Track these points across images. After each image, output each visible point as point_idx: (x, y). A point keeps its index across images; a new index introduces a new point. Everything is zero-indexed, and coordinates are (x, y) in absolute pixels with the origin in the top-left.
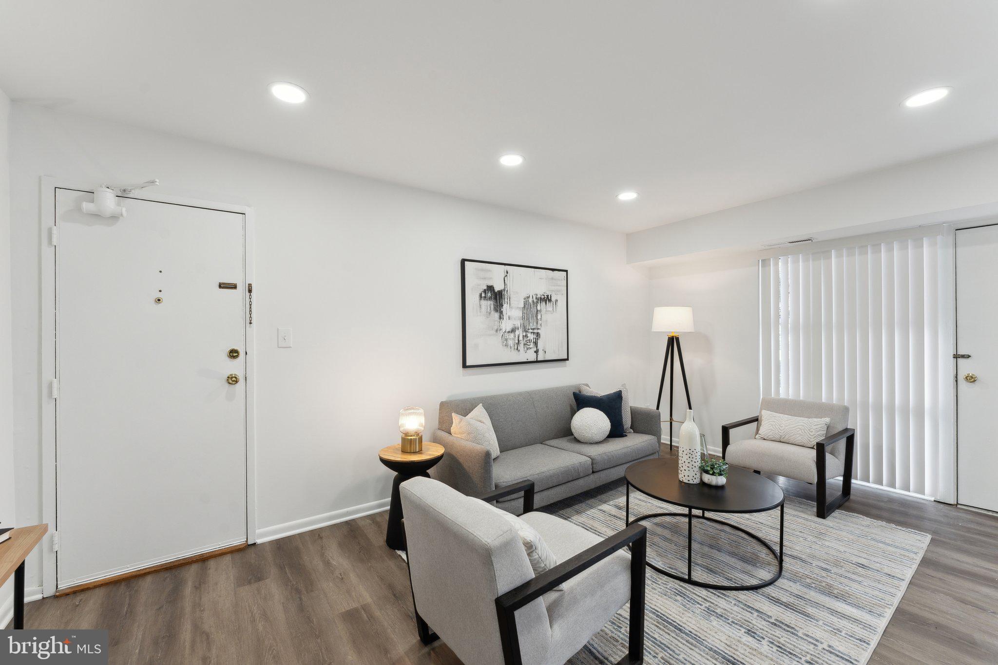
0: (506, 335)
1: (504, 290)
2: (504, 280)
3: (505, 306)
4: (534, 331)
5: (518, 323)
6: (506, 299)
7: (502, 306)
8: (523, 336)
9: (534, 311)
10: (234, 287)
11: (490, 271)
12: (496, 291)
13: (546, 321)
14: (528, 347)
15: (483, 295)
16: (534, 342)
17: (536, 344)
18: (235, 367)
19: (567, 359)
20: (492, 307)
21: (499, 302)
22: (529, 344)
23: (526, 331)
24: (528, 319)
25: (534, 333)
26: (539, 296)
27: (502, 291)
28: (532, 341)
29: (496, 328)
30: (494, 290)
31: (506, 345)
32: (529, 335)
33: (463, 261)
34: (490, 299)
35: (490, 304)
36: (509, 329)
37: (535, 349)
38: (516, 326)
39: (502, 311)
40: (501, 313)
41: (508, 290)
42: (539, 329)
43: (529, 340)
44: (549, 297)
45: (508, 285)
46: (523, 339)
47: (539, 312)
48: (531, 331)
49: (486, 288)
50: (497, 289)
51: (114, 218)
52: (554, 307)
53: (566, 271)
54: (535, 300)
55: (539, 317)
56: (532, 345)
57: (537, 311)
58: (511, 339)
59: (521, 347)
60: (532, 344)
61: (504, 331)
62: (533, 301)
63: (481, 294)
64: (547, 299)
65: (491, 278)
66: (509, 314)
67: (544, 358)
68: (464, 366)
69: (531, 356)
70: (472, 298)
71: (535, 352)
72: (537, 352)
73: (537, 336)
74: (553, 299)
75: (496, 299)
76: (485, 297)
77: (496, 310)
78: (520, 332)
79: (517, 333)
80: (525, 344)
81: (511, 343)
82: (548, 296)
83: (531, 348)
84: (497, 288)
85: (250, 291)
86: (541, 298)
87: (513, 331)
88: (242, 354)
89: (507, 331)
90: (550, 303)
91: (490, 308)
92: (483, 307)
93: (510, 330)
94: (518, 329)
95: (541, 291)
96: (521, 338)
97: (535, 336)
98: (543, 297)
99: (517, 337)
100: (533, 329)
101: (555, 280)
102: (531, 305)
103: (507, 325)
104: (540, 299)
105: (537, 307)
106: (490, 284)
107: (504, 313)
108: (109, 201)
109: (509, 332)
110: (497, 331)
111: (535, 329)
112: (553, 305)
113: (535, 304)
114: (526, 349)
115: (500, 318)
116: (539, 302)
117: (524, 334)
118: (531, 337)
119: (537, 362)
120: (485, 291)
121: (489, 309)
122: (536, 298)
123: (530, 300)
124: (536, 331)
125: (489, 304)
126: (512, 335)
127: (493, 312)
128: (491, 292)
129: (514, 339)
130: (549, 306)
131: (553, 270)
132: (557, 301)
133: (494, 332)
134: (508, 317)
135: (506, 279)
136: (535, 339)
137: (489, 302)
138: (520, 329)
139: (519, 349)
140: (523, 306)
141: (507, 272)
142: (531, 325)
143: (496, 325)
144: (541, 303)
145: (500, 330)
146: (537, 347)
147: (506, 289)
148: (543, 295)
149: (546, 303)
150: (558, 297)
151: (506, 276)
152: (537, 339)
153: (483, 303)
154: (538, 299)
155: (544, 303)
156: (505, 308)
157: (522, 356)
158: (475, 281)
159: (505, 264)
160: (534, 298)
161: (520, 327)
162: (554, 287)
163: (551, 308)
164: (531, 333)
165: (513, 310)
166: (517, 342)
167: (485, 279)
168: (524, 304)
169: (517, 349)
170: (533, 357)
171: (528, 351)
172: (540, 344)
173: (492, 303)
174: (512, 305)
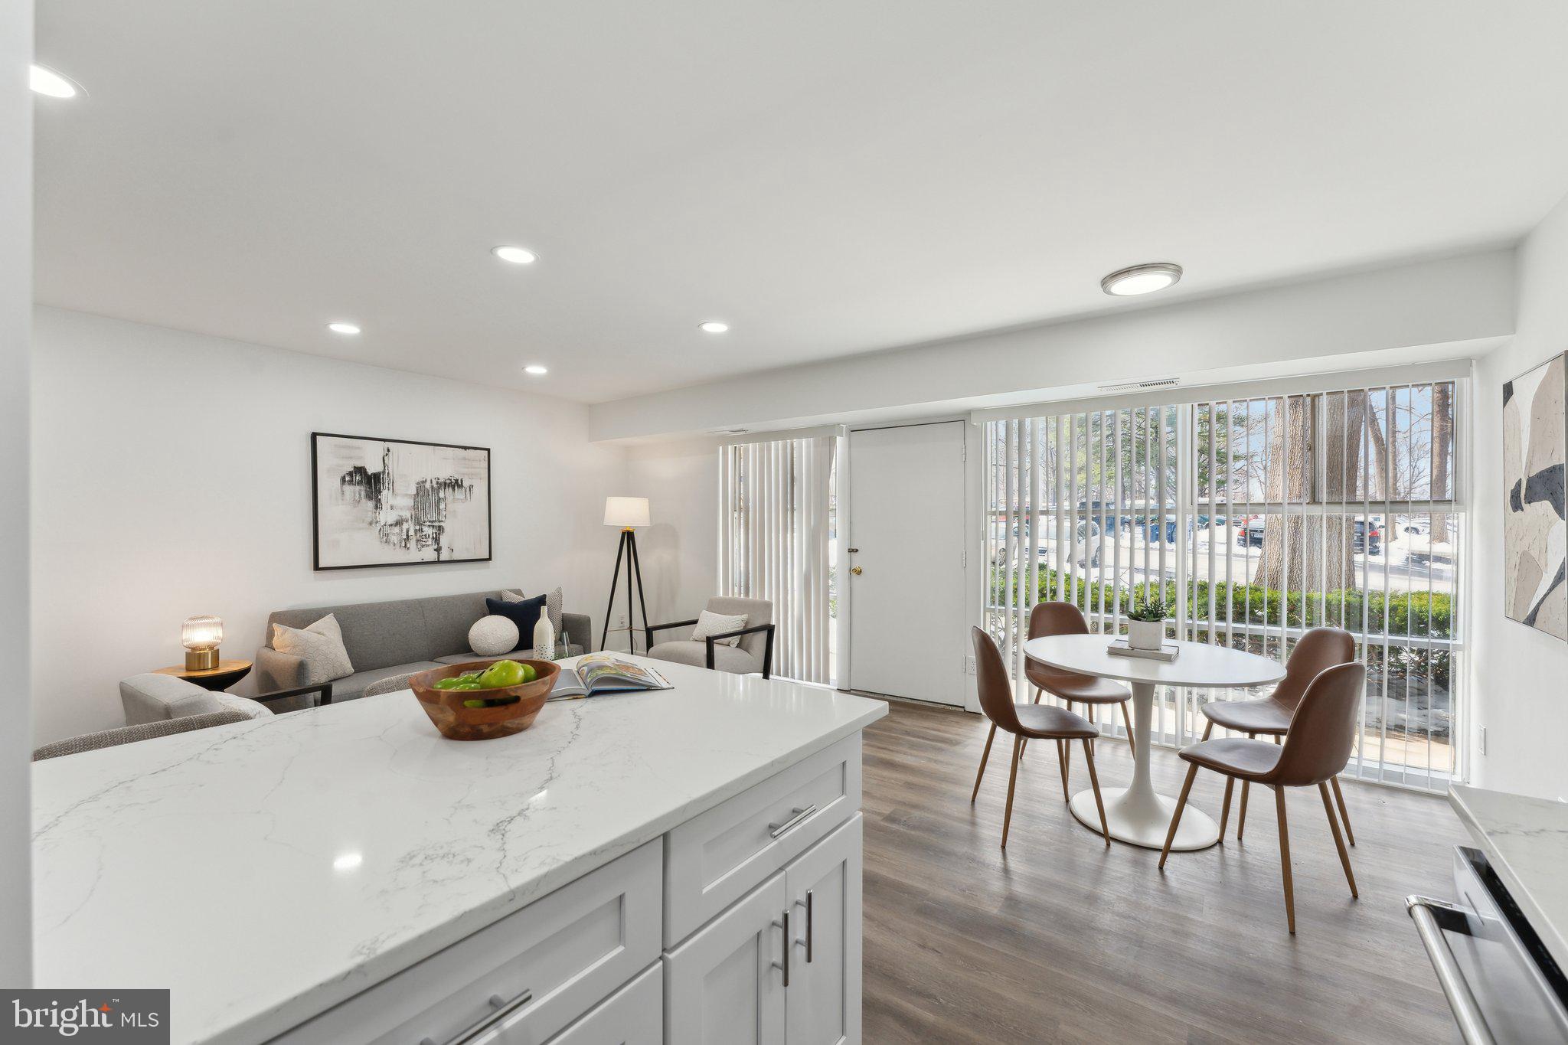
0: (387, 529)
1: (384, 472)
2: (384, 461)
3: (385, 493)
4: (434, 524)
5: (407, 514)
6: (387, 484)
7: (380, 492)
8: (416, 531)
9: (434, 498)
11: (358, 448)
12: (370, 474)
13: (455, 511)
14: (424, 544)
15: (347, 479)
16: (433, 538)
17: (437, 540)
19: (489, 559)
20: (363, 493)
21: (376, 488)
22: (423, 540)
23: (419, 522)
24: (424, 509)
25: (433, 526)
26: (442, 480)
27: (379, 474)
28: (431, 537)
29: (369, 520)
30: (366, 472)
31: (387, 542)
32: (425, 529)
33: (314, 436)
34: (360, 483)
35: (360, 490)
36: (391, 519)
37: (436, 547)
38: (404, 517)
39: (380, 499)
40: (378, 501)
41: (391, 473)
42: (442, 521)
43: (425, 535)
44: (459, 481)
45: (390, 466)
46: (416, 533)
47: (441, 501)
48: (428, 524)
49: (352, 469)
52: (468, 495)
53: (488, 450)
54: (435, 486)
55: (442, 506)
56: (430, 542)
57: (439, 499)
58: (395, 534)
59: (412, 544)
60: (430, 540)
61: (382, 523)
62: (432, 487)
63: (343, 479)
64: (456, 484)
65: (361, 458)
66: (391, 502)
67: (452, 557)
68: (317, 567)
69: (429, 554)
70: (329, 484)
71: (435, 550)
72: (438, 550)
73: (440, 530)
74: (466, 484)
75: (369, 483)
76: (351, 481)
77: (369, 497)
78: (410, 526)
79: (405, 526)
80: (418, 541)
81: (394, 539)
82: (457, 481)
83: (429, 546)
84: (371, 471)
86: (445, 483)
87: (398, 523)
89: (388, 523)
90: (460, 490)
91: (360, 495)
92: (348, 494)
93: (393, 523)
94: (407, 521)
95: (445, 474)
96: (412, 533)
97: (435, 531)
98: (448, 481)
99: (405, 531)
100: (433, 521)
101: (468, 460)
102: (428, 492)
103: (387, 516)
104: (443, 484)
105: (438, 494)
106: (359, 464)
107: (383, 501)
109: (391, 525)
110: (371, 524)
111: (435, 521)
112: (465, 491)
113: (435, 490)
114: (419, 546)
115: (376, 507)
116: (443, 488)
117: (417, 527)
118: (427, 531)
119: (439, 562)
120: (350, 474)
121: (357, 495)
122: (437, 483)
123: (428, 485)
124: (437, 524)
125: (356, 491)
126: (396, 530)
127: (364, 500)
128: (361, 475)
129: (400, 534)
130: (459, 493)
131: (465, 448)
132: (471, 487)
133: (365, 525)
134: (389, 507)
135: (386, 458)
136: (436, 533)
137: (357, 488)
138: (410, 521)
139: (408, 546)
140: (415, 492)
141: (388, 450)
142: (429, 516)
143: (370, 516)
144: (445, 489)
145: (377, 522)
146: (438, 544)
147: (387, 472)
148: (449, 479)
149: (454, 489)
150: (474, 482)
151: (387, 455)
152: (439, 534)
153: (348, 488)
154: (441, 484)
155: (450, 488)
156: (385, 495)
157: (414, 555)
158: (334, 461)
159: (385, 440)
160: (434, 482)
161: (410, 518)
162: (466, 470)
163: (462, 497)
164: (429, 526)
165: (399, 498)
166: (405, 537)
167: (351, 458)
168: (417, 490)
169: (405, 547)
170: (431, 556)
171: (423, 549)
172: (444, 540)
173: (362, 488)
174: (396, 491)
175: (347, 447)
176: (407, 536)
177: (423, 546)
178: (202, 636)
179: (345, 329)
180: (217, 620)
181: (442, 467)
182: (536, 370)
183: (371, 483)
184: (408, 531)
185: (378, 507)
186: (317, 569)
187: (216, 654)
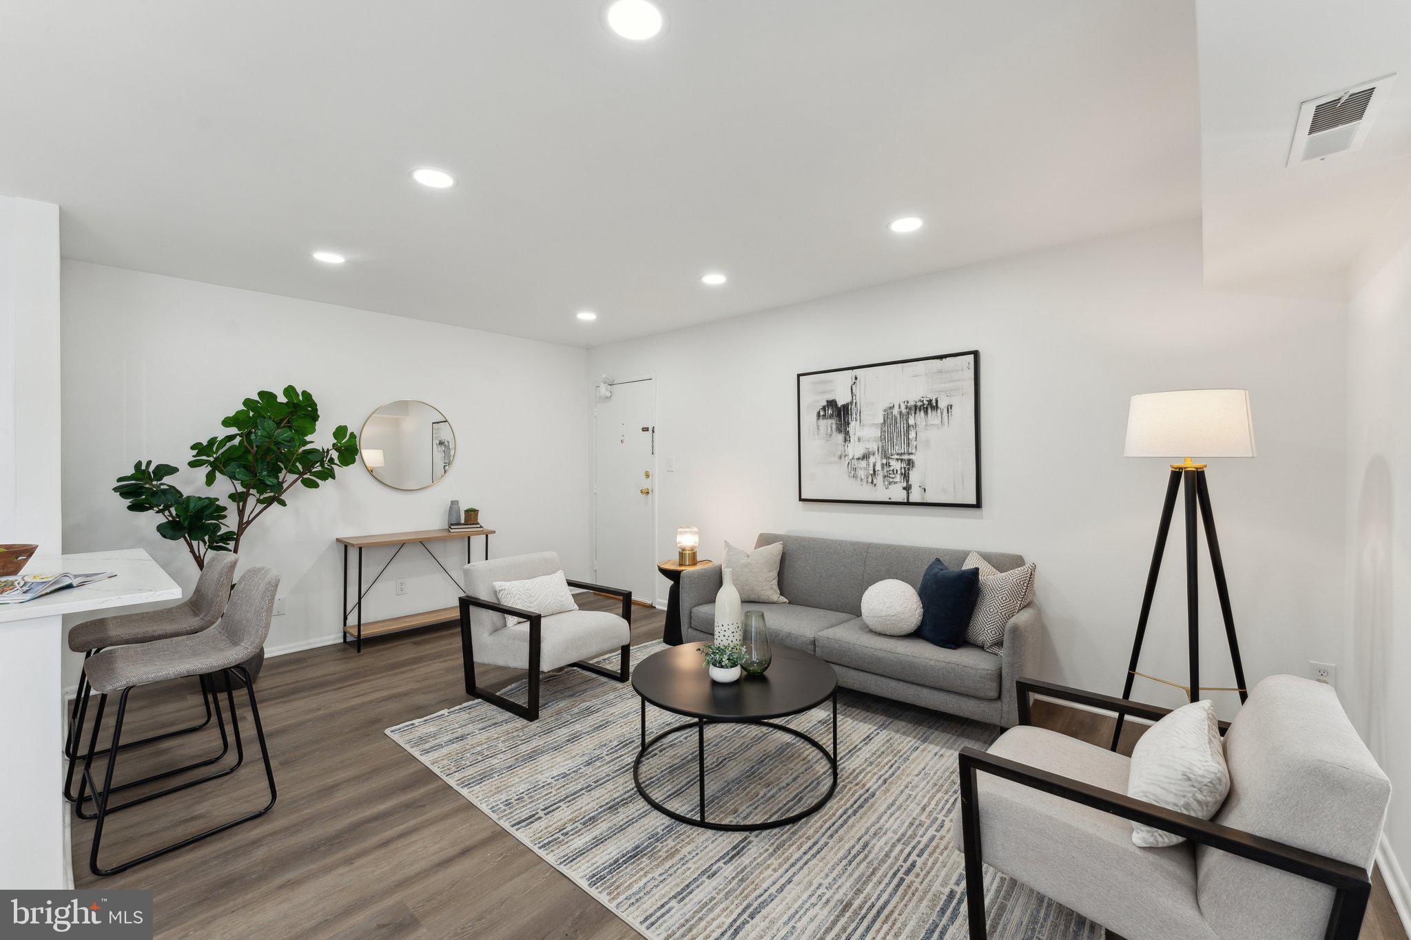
0: (855, 462)
1: (851, 403)
2: (852, 390)
3: (853, 424)
4: (903, 457)
5: (874, 446)
6: (855, 415)
7: (849, 424)
8: (883, 464)
9: (903, 426)
10: (648, 429)
11: (830, 381)
12: (839, 406)
13: (928, 441)
14: (891, 480)
15: (822, 413)
16: (902, 474)
17: (906, 476)
18: (646, 484)
19: (977, 505)
20: (834, 427)
21: (844, 420)
22: (891, 476)
23: (886, 456)
24: (892, 439)
25: (902, 460)
26: (912, 403)
27: (848, 404)
28: (899, 472)
29: (839, 453)
30: (836, 404)
31: (855, 477)
32: (893, 463)
34: (831, 417)
35: (831, 423)
36: (859, 454)
37: (905, 485)
38: (871, 450)
39: (848, 432)
40: (847, 433)
41: (858, 402)
42: (912, 454)
43: (893, 471)
44: (934, 401)
45: (857, 396)
46: (883, 468)
47: (911, 428)
48: (896, 457)
49: (825, 404)
50: (840, 404)
52: (945, 418)
53: (976, 354)
54: (904, 411)
55: (912, 435)
56: (898, 478)
57: (909, 426)
58: (863, 468)
59: (879, 479)
60: (899, 476)
61: (851, 457)
62: (901, 413)
63: (819, 413)
64: (930, 406)
65: (832, 391)
66: (858, 434)
67: (924, 499)
69: (898, 494)
70: (809, 418)
71: (904, 488)
72: (908, 489)
73: (909, 464)
74: (943, 404)
75: (839, 415)
76: (824, 415)
77: (839, 430)
78: (877, 460)
79: (872, 460)
80: (885, 476)
81: (861, 473)
82: (930, 401)
83: (896, 483)
85: (654, 432)
86: (916, 406)
87: (865, 457)
88: (651, 475)
89: (856, 457)
90: (933, 412)
91: (831, 428)
92: (822, 429)
93: (861, 456)
94: (874, 454)
95: (916, 394)
96: (878, 467)
97: (904, 465)
98: (919, 404)
99: (871, 465)
100: (901, 454)
101: (948, 372)
102: (896, 419)
103: (855, 449)
104: (913, 408)
105: (907, 421)
106: (831, 398)
107: (852, 433)
109: (859, 459)
110: (840, 457)
111: (904, 453)
112: (942, 414)
113: (905, 416)
114: (887, 483)
115: (845, 440)
116: (913, 412)
117: (884, 461)
118: (896, 465)
119: (908, 503)
120: (824, 408)
121: (829, 429)
122: (907, 407)
123: (896, 411)
124: (906, 457)
125: (830, 424)
126: (863, 463)
127: (835, 434)
128: (833, 408)
129: (866, 469)
130: (933, 418)
131: (942, 357)
132: (950, 407)
133: (836, 459)
134: (857, 440)
135: (854, 387)
136: (905, 468)
137: (830, 421)
138: (876, 454)
139: (875, 481)
140: (882, 421)
141: (856, 378)
142: (897, 448)
143: (840, 448)
144: (915, 413)
145: (845, 456)
146: (907, 482)
147: (854, 401)
148: (920, 401)
149: (926, 413)
150: (955, 401)
151: (854, 383)
152: (909, 469)
153: (823, 422)
154: (910, 409)
155: (922, 412)
156: (853, 426)
157: (881, 494)
158: (814, 400)
159: (853, 368)
160: (903, 407)
161: (877, 451)
162: (943, 385)
163: (938, 421)
164: (897, 459)
165: (866, 429)
166: (872, 472)
167: (824, 392)
168: (884, 418)
169: (872, 482)
170: (900, 496)
171: (891, 487)
172: (914, 476)
173: (834, 421)
174: (864, 421)
175: (821, 382)
176: (874, 470)
177: (890, 483)
178: (688, 540)
179: (714, 279)
181: (913, 387)
182: (906, 225)
183: (840, 414)
184: (874, 466)
185: (847, 439)
186: (801, 499)
187: (694, 555)
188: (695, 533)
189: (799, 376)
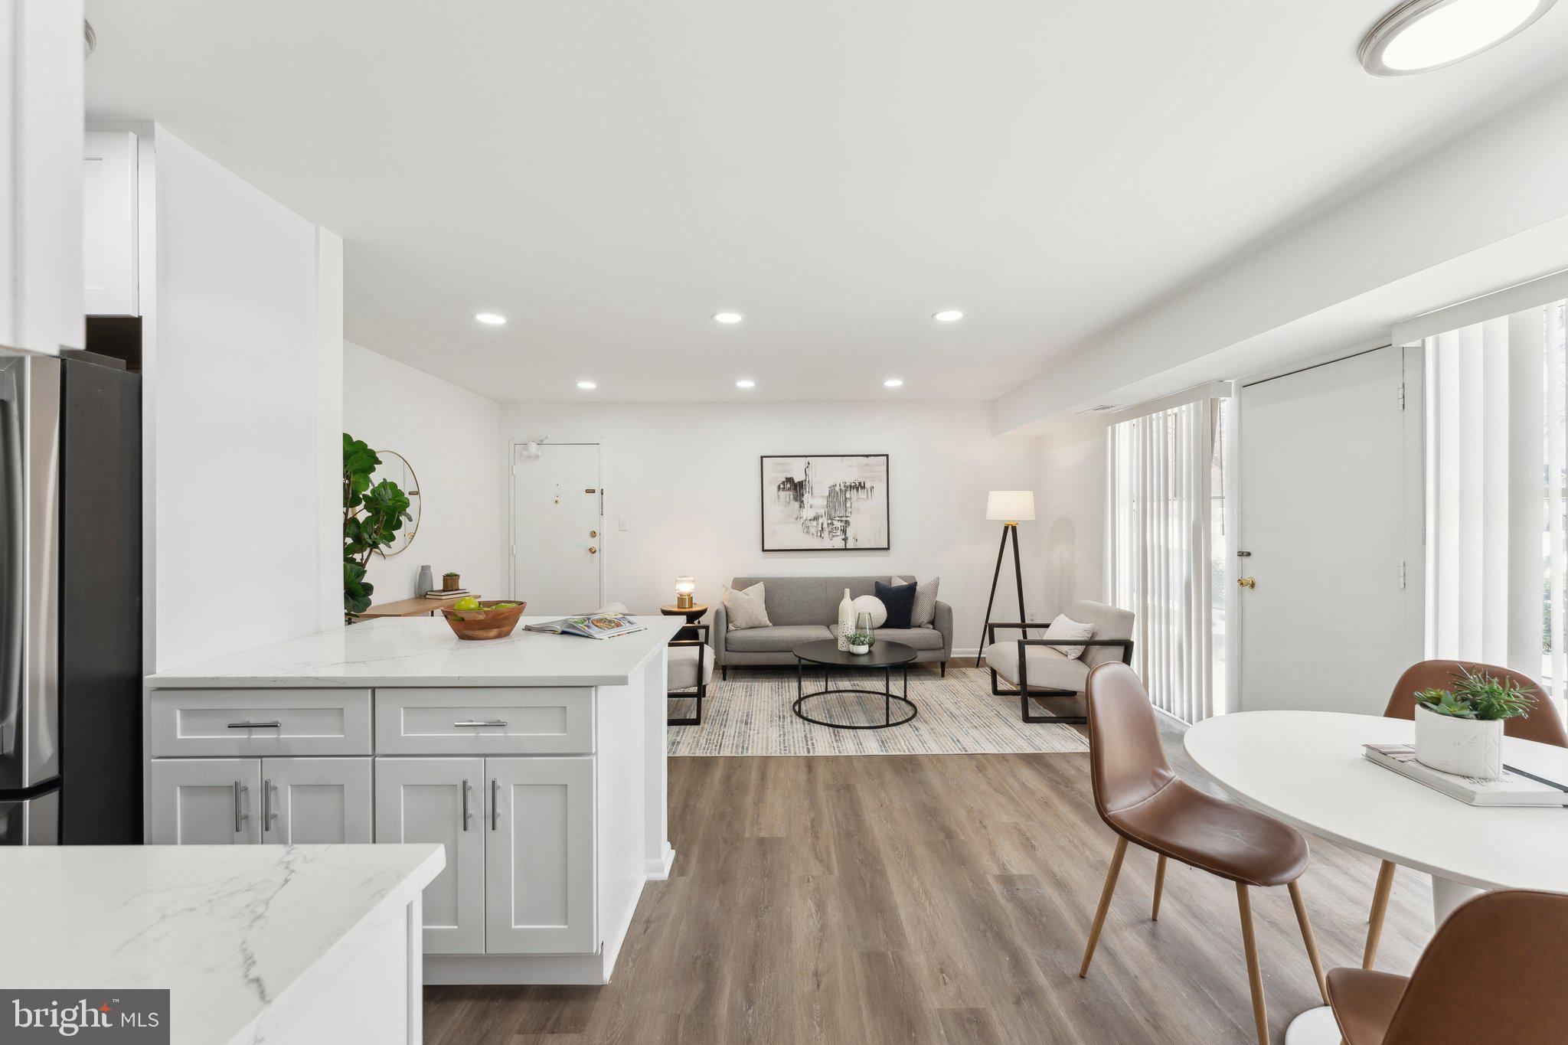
0: (808, 522)
1: (805, 480)
2: (805, 471)
3: (806, 495)
4: (842, 519)
5: (821, 511)
6: (808, 489)
7: (803, 495)
8: (828, 524)
9: (842, 499)
10: (594, 491)
11: (789, 464)
12: (796, 482)
13: (858, 508)
14: (834, 534)
15: (782, 486)
16: (841, 530)
17: (844, 532)
18: (593, 543)
19: (888, 549)
20: (792, 496)
21: (800, 492)
22: (834, 531)
23: (830, 518)
24: (835, 507)
25: (841, 521)
26: (848, 484)
27: (802, 482)
28: (839, 529)
29: (796, 516)
30: (793, 481)
31: (807, 532)
32: (835, 522)
34: (789, 489)
35: (791, 494)
36: (811, 515)
37: (843, 537)
38: (820, 514)
39: (803, 500)
40: (802, 502)
41: (810, 480)
42: (848, 517)
43: (835, 528)
44: (863, 483)
45: (810, 475)
46: (828, 527)
47: (848, 500)
48: (838, 518)
49: (785, 480)
51: (537, 457)
52: (870, 494)
53: (887, 456)
54: (843, 488)
55: (848, 505)
56: (839, 533)
57: (846, 499)
58: (814, 527)
59: (826, 534)
60: (839, 532)
61: (805, 519)
62: (841, 489)
63: (779, 486)
64: (860, 486)
65: (790, 471)
66: (810, 503)
67: (856, 546)
69: (838, 543)
70: (771, 490)
71: (843, 539)
72: (845, 539)
73: (846, 523)
74: (868, 486)
75: (795, 489)
76: (784, 488)
77: (796, 499)
78: (824, 520)
79: (820, 520)
80: (830, 532)
81: (813, 530)
82: (860, 483)
83: (837, 536)
84: (797, 480)
85: (602, 494)
86: (851, 486)
87: (816, 519)
88: (598, 534)
89: (809, 518)
90: (863, 490)
91: (790, 498)
92: (782, 498)
93: (812, 518)
94: (822, 517)
95: (850, 479)
96: (825, 526)
97: (843, 524)
98: (853, 484)
99: (820, 525)
100: (841, 517)
101: (870, 466)
102: (837, 493)
103: (808, 513)
104: (849, 487)
105: (845, 495)
106: (789, 476)
107: (805, 502)
108: (533, 448)
109: (811, 520)
110: (797, 519)
111: (843, 516)
112: (867, 492)
113: (843, 492)
114: (831, 536)
115: (801, 507)
116: (849, 489)
117: (830, 521)
118: (838, 524)
119: (846, 549)
120: (783, 483)
121: (788, 499)
122: (845, 486)
123: (837, 488)
124: (844, 519)
125: (788, 495)
126: (815, 523)
127: (792, 502)
128: (790, 483)
129: (816, 527)
130: (862, 494)
131: (867, 456)
132: (872, 487)
133: (794, 520)
134: (809, 506)
135: (807, 469)
136: (844, 526)
137: (788, 493)
138: (824, 517)
139: (823, 536)
140: (827, 494)
141: (809, 464)
142: (838, 512)
143: (797, 512)
144: (851, 490)
145: (800, 518)
146: (846, 535)
147: (807, 480)
148: (854, 482)
149: (858, 490)
150: (875, 483)
151: (808, 467)
152: (846, 527)
153: (782, 493)
154: (847, 487)
155: (855, 490)
156: (806, 497)
157: (827, 543)
158: (775, 474)
159: (806, 456)
160: (842, 485)
161: (824, 515)
162: (868, 474)
163: (865, 496)
164: (838, 520)
165: (816, 499)
166: (820, 529)
167: (783, 471)
168: (829, 492)
169: (821, 536)
170: (841, 545)
171: (834, 539)
172: (850, 532)
173: (791, 493)
174: (814, 494)
175: (781, 464)
176: (822, 528)
177: (833, 536)
178: (685, 588)
179: (746, 384)
180: (692, 578)
181: (846, 472)
182: (893, 383)
183: (796, 488)
184: (822, 525)
185: (801, 506)
186: (763, 550)
187: (691, 599)
188: (689, 581)
189: (762, 457)
